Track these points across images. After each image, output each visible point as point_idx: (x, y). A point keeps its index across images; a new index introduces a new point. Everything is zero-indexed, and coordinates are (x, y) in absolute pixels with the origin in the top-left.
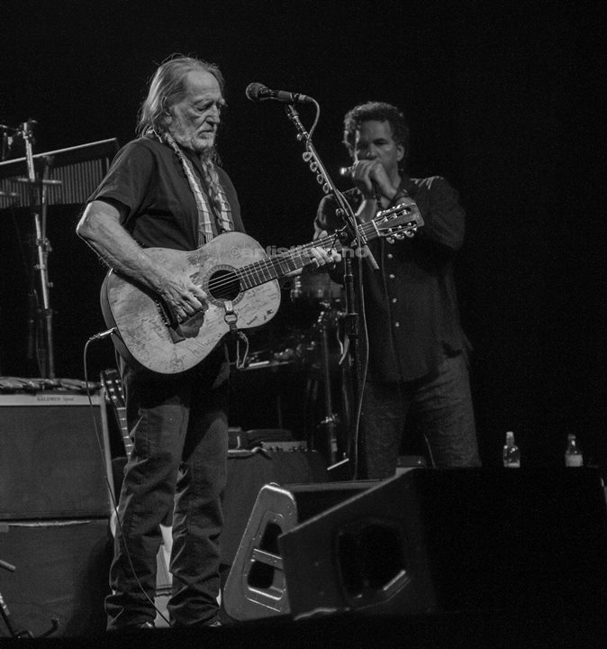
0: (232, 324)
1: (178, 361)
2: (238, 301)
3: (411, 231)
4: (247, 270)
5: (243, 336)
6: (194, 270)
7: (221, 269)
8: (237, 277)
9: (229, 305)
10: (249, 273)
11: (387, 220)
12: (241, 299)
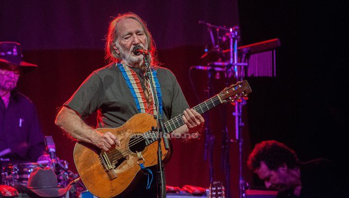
0: (142, 166)
1: (113, 190)
2: (145, 152)
11: (228, 92)
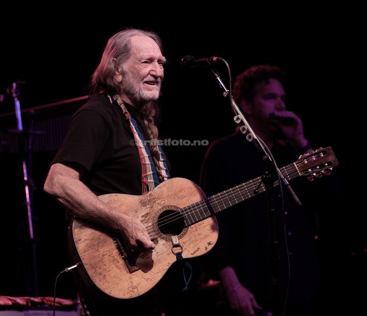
0: (179, 255)
2: (183, 235)
3: (327, 170)
4: (189, 209)
5: (188, 264)
6: (145, 211)
7: (167, 209)
8: (181, 215)
9: (175, 240)
10: (191, 211)
11: (306, 162)
12: (185, 233)
